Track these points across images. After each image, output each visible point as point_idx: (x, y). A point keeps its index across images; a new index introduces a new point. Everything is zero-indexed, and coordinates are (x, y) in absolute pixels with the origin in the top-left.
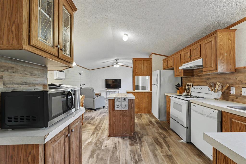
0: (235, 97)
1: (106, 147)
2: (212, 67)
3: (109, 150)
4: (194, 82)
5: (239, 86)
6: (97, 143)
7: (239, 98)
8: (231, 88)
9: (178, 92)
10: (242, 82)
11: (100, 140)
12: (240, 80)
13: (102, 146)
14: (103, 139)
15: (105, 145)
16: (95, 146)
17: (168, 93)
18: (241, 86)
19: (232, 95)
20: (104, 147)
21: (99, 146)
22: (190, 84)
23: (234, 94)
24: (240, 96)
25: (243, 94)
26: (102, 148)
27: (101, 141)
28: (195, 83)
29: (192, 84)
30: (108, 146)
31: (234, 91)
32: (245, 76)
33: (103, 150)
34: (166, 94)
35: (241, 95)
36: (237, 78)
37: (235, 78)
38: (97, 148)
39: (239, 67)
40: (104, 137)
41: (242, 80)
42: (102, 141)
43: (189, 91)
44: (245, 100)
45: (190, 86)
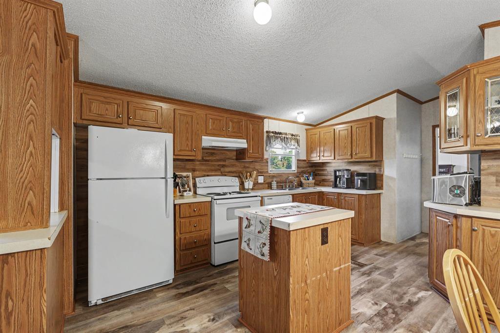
1: (378, 303)
3: (374, 295)
6: (392, 321)
11: (380, 325)
13: (385, 308)
14: (373, 321)
15: (376, 306)
16: (400, 316)
20: (381, 305)
21: (390, 311)
22: (184, 174)
26: (385, 304)
27: (382, 320)
28: (198, 172)
29: (190, 174)
30: (370, 302)
33: (385, 300)
38: (398, 310)
40: (365, 325)
42: (376, 319)
43: (188, 187)
44: (261, 186)
45: (185, 177)
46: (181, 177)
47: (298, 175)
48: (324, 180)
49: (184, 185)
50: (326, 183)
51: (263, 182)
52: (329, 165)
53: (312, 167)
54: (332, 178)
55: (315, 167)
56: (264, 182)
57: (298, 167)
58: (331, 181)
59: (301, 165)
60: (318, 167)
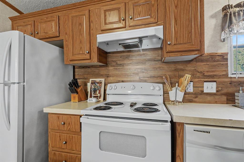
0: (194, 96)
2: (193, 45)
4: (108, 76)
5: (199, 80)
7: (199, 96)
9: (74, 98)
10: (204, 74)
12: (202, 72)
17: (49, 106)
18: (202, 80)
19: (189, 93)
22: (98, 80)
23: (192, 91)
24: (201, 94)
25: (205, 91)
28: (111, 78)
29: (103, 80)
31: (192, 87)
32: (208, 66)
34: (46, 110)
35: (203, 91)
36: (197, 69)
37: (193, 69)
41: (204, 71)
43: (99, 93)
44: (209, 98)
45: (98, 83)
46: (94, 83)
49: (96, 91)
56: (217, 91)
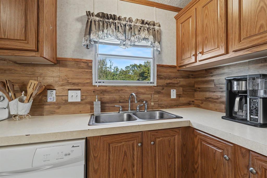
0: (56, 107)
5: (63, 87)
7: (63, 107)
8: (49, 91)
10: (69, 81)
12: (66, 79)
18: (66, 87)
19: (51, 104)
23: (55, 101)
24: (64, 104)
25: (70, 100)
31: (54, 95)
32: (73, 72)
35: (67, 101)
36: (60, 75)
37: (56, 74)
39: (63, 57)
44: (73, 108)
47: (159, 89)
48: (208, 100)
50: (211, 105)
51: (79, 100)
52: (218, 72)
53: (188, 77)
54: (223, 96)
55: (195, 78)
56: (82, 100)
57: (159, 77)
58: (222, 103)
59: (164, 74)
60: (198, 77)
